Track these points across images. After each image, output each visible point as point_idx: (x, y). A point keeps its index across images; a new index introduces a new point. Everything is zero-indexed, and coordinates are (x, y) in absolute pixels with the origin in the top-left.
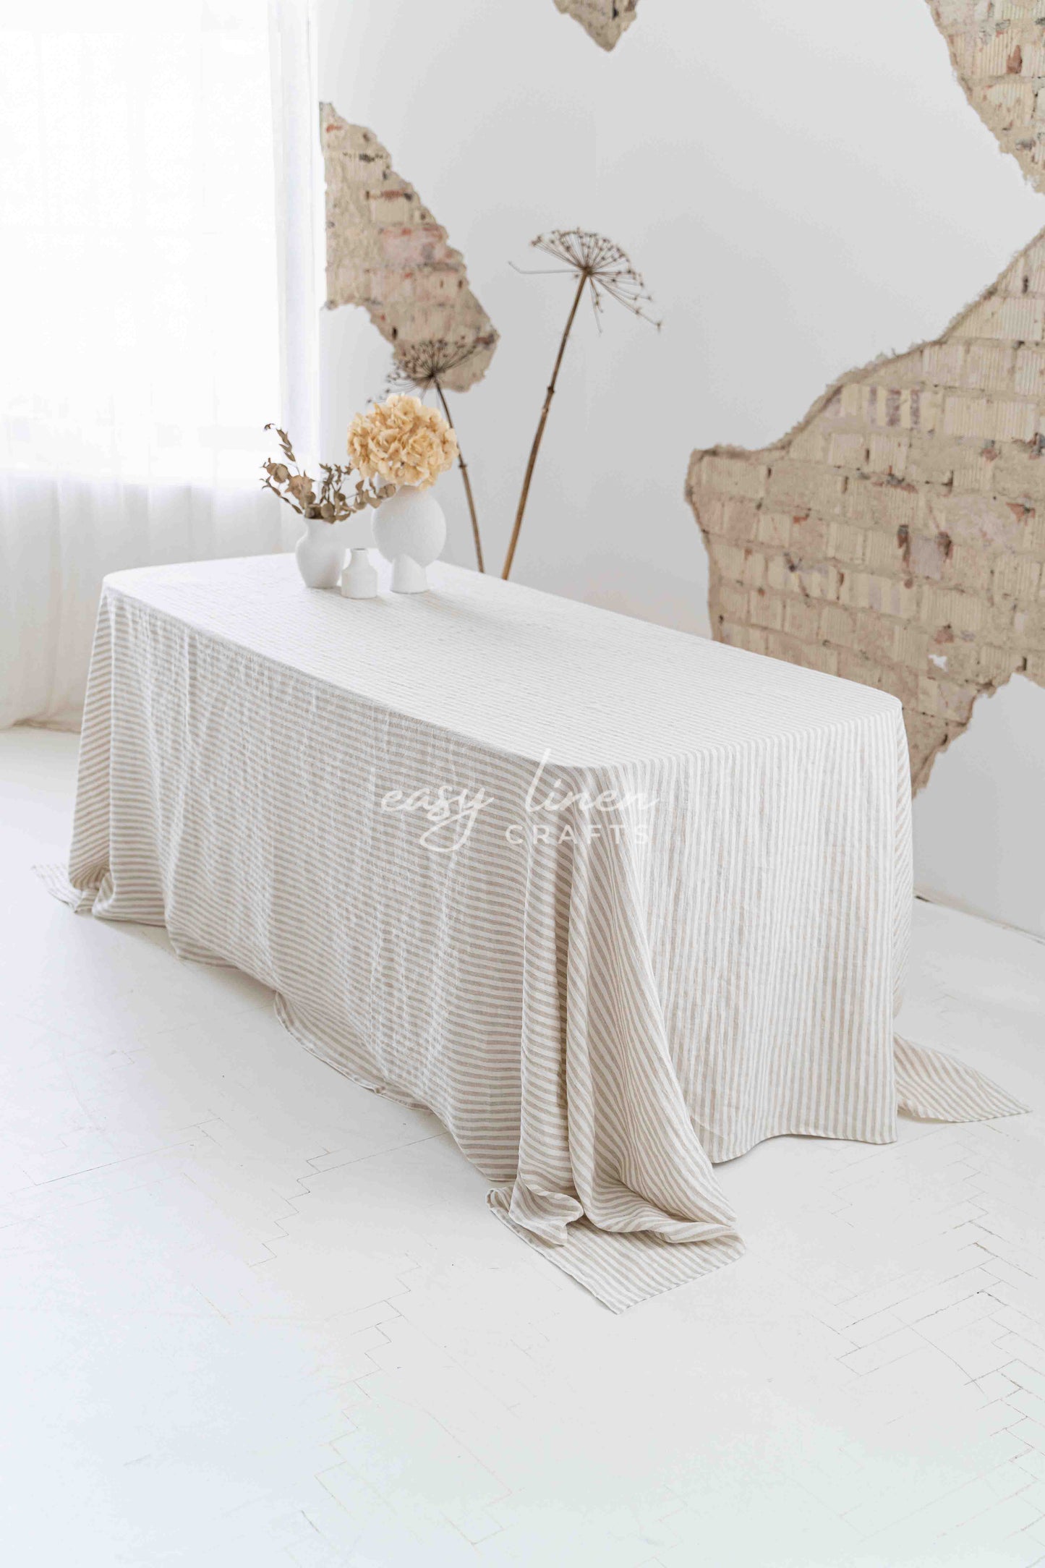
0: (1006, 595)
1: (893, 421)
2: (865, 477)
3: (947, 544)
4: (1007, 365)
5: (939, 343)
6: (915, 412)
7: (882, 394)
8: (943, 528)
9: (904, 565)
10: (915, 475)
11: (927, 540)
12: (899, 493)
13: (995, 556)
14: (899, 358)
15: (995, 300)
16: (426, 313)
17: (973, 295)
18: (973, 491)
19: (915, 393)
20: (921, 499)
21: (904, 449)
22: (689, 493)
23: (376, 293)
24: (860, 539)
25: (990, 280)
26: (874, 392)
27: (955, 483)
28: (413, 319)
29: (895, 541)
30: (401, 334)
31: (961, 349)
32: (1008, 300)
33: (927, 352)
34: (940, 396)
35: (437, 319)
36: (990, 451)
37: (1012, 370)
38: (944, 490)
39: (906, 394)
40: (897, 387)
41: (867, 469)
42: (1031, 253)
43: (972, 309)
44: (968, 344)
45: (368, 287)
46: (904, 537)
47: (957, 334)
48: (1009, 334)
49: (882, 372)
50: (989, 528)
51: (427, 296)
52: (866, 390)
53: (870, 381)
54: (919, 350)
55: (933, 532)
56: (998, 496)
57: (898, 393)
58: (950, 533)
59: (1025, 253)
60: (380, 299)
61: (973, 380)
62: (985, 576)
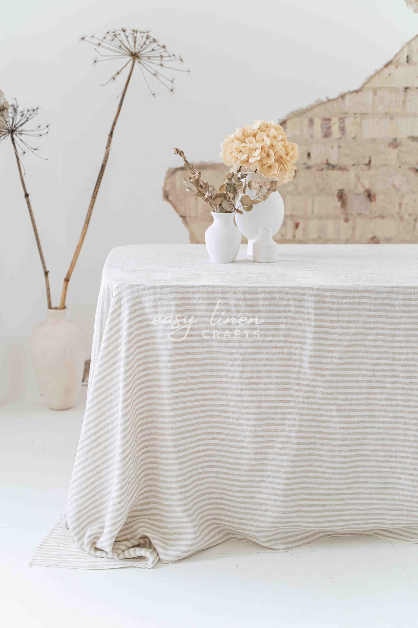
0: (410, 215)
1: (327, 135)
2: (308, 167)
3: (370, 196)
4: (402, 99)
5: (357, 92)
6: (342, 129)
7: (318, 122)
8: (367, 186)
9: (343, 211)
10: (346, 162)
11: (358, 195)
12: (334, 174)
13: (402, 196)
14: (329, 100)
15: (392, 68)
17: (380, 65)
18: (385, 165)
19: (342, 120)
20: (351, 175)
21: (336, 149)
22: (166, 196)
24: (310, 202)
25: (390, 58)
26: (311, 121)
27: (373, 162)
29: (336, 199)
31: (371, 94)
32: (399, 68)
33: (347, 98)
34: (358, 120)
36: (395, 144)
37: (404, 102)
38: (366, 168)
39: (335, 121)
40: (328, 116)
41: (310, 163)
42: (412, 43)
43: (378, 73)
44: (375, 92)
46: (341, 196)
47: (367, 86)
48: (402, 85)
49: (316, 110)
50: (397, 182)
52: (306, 121)
53: (309, 115)
54: (343, 96)
55: (361, 190)
56: (402, 165)
57: (329, 120)
58: (372, 189)
59: (409, 44)
61: (380, 109)
62: (397, 207)
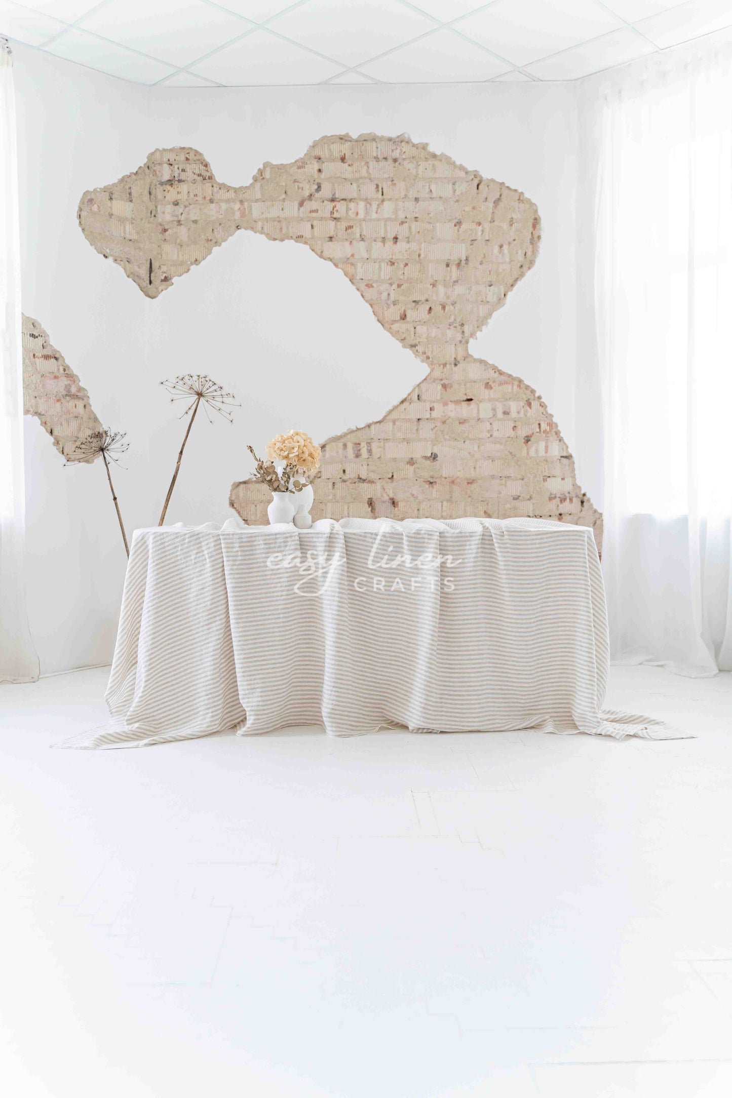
1: (357, 456)
2: (344, 481)
3: (394, 503)
4: (416, 428)
5: (380, 422)
6: (370, 451)
7: (350, 446)
8: (391, 496)
9: (372, 515)
10: (373, 476)
11: (384, 502)
12: (365, 485)
14: (358, 429)
15: (406, 404)
16: (68, 421)
17: (396, 401)
18: (405, 479)
19: (369, 444)
20: (378, 486)
21: (365, 467)
22: (232, 504)
23: (41, 409)
24: (346, 508)
25: (405, 396)
26: (345, 445)
27: (395, 477)
28: (61, 425)
29: (367, 505)
30: (55, 432)
31: (391, 424)
32: (412, 404)
33: (373, 427)
34: (382, 443)
35: (74, 424)
36: (411, 462)
37: (417, 430)
38: (389, 481)
39: (363, 444)
40: (358, 442)
41: (345, 478)
42: (421, 385)
43: (395, 408)
44: (394, 422)
45: (37, 407)
46: (371, 503)
47: (388, 418)
48: (415, 417)
49: (349, 437)
50: (415, 492)
51: (69, 412)
52: (341, 445)
53: (343, 440)
54: (369, 426)
55: (386, 498)
56: (418, 479)
57: (359, 444)
58: (395, 497)
59: (419, 385)
60: (43, 413)
61: (399, 435)
62: (416, 511)
